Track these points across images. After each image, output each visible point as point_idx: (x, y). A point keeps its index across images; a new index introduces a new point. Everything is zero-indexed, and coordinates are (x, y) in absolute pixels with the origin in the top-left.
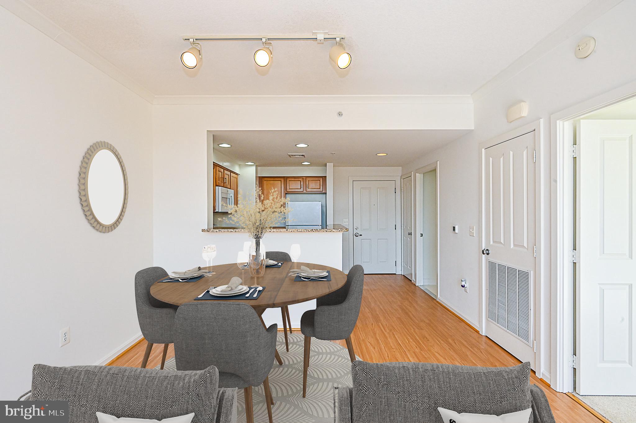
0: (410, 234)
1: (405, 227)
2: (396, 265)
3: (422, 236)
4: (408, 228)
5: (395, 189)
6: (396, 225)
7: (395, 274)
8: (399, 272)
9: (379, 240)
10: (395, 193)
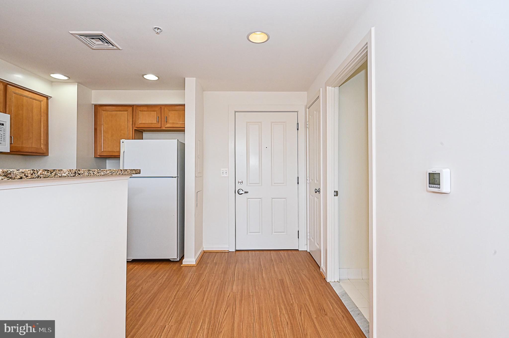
0: (317, 191)
1: (311, 181)
2: (298, 238)
3: (337, 195)
4: (316, 182)
5: (298, 124)
6: (298, 178)
7: (297, 250)
8: (302, 248)
9: (273, 199)
10: (298, 129)
